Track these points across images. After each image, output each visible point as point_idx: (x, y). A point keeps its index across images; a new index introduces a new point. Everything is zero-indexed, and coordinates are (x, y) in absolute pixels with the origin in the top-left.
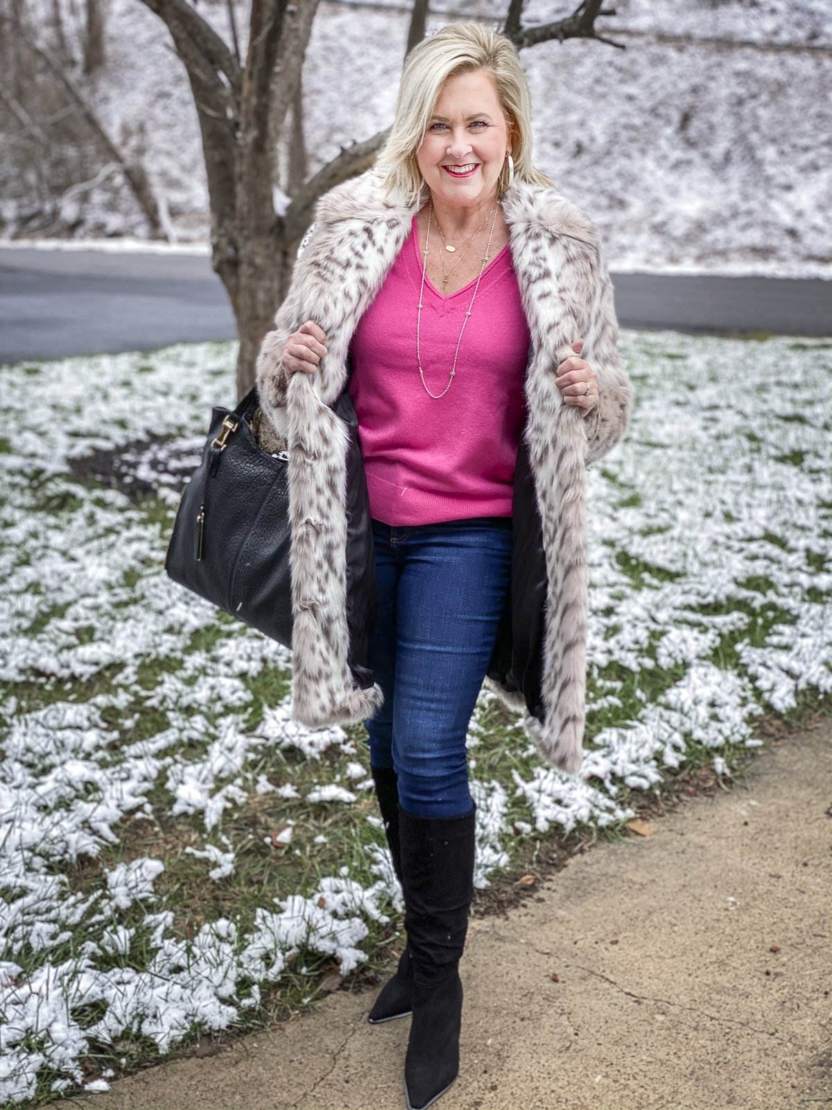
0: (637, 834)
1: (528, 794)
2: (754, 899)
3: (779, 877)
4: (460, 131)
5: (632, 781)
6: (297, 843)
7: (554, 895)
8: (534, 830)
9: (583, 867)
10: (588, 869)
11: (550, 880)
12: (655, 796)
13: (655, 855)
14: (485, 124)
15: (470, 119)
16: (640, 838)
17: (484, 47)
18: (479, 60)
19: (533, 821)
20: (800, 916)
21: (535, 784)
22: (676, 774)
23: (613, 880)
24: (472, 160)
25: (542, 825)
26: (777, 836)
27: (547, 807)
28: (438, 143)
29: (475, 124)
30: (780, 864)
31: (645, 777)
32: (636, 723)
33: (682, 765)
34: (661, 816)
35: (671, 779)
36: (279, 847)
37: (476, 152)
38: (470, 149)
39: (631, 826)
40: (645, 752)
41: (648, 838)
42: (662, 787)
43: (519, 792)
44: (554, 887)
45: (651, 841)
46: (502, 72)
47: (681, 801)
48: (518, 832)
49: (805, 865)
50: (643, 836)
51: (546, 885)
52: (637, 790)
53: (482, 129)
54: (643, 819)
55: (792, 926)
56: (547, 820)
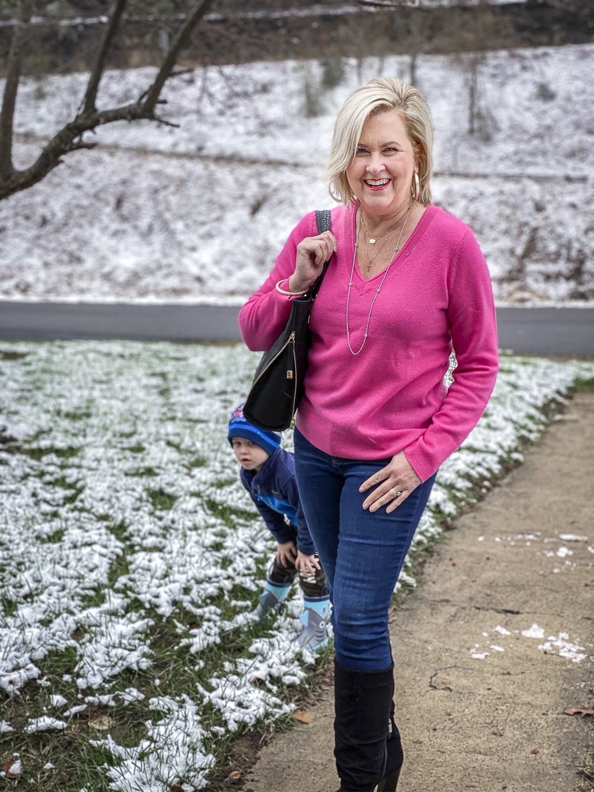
0: (303, 723)
1: (214, 702)
2: (412, 764)
3: (421, 743)
4: (376, 155)
5: (287, 680)
6: (26, 773)
7: (259, 785)
8: (228, 731)
9: (271, 757)
10: (276, 758)
11: (251, 772)
12: (305, 690)
13: (322, 738)
14: (395, 150)
15: (384, 145)
16: (305, 726)
17: (399, 95)
18: (394, 104)
19: (225, 724)
20: (450, 773)
21: (219, 692)
22: (315, 670)
23: (300, 764)
24: (385, 176)
25: (232, 726)
26: (404, 709)
27: (234, 711)
28: (361, 163)
29: (388, 149)
30: (416, 732)
31: (294, 675)
32: (275, 632)
33: (317, 661)
34: (313, 705)
35: (312, 674)
36: (13, 777)
37: (388, 170)
38: (383, 168)
39: (296, 716)
40: (290, 655)
41: (311, 725)
42: (308, 680)
43: (206, 701)
44: (256, 778)
45: (314, 727)
46: (411, 112)
47: (323, 690)
48: (215, 735)
49: (435, 730)
50: (307, 723)
51: (249, 777)
52: (291, 686)
53: (393, 152)
54: (302, 710)
55: (448, 782)
56: (236, 722)
